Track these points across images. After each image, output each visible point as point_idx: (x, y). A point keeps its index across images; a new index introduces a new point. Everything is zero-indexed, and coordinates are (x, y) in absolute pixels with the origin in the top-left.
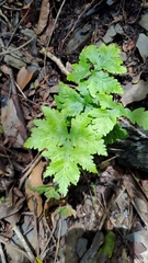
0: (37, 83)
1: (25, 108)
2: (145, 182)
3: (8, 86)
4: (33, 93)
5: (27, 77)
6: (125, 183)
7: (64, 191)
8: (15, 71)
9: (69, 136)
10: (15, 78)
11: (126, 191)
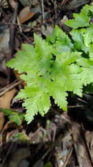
0: (34, 24)
1: (17, 41)
2: (88, 132)
3: (10, 17)
4: (28, 30)
5: (29, 15)
6: (73, 128)
7: (29, 118)
8: (21, 7)
9: (50, 70)
10: (18, 13)
11: (72, 135)
